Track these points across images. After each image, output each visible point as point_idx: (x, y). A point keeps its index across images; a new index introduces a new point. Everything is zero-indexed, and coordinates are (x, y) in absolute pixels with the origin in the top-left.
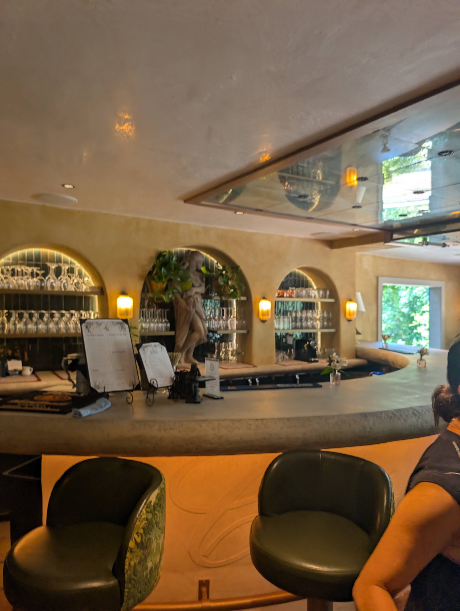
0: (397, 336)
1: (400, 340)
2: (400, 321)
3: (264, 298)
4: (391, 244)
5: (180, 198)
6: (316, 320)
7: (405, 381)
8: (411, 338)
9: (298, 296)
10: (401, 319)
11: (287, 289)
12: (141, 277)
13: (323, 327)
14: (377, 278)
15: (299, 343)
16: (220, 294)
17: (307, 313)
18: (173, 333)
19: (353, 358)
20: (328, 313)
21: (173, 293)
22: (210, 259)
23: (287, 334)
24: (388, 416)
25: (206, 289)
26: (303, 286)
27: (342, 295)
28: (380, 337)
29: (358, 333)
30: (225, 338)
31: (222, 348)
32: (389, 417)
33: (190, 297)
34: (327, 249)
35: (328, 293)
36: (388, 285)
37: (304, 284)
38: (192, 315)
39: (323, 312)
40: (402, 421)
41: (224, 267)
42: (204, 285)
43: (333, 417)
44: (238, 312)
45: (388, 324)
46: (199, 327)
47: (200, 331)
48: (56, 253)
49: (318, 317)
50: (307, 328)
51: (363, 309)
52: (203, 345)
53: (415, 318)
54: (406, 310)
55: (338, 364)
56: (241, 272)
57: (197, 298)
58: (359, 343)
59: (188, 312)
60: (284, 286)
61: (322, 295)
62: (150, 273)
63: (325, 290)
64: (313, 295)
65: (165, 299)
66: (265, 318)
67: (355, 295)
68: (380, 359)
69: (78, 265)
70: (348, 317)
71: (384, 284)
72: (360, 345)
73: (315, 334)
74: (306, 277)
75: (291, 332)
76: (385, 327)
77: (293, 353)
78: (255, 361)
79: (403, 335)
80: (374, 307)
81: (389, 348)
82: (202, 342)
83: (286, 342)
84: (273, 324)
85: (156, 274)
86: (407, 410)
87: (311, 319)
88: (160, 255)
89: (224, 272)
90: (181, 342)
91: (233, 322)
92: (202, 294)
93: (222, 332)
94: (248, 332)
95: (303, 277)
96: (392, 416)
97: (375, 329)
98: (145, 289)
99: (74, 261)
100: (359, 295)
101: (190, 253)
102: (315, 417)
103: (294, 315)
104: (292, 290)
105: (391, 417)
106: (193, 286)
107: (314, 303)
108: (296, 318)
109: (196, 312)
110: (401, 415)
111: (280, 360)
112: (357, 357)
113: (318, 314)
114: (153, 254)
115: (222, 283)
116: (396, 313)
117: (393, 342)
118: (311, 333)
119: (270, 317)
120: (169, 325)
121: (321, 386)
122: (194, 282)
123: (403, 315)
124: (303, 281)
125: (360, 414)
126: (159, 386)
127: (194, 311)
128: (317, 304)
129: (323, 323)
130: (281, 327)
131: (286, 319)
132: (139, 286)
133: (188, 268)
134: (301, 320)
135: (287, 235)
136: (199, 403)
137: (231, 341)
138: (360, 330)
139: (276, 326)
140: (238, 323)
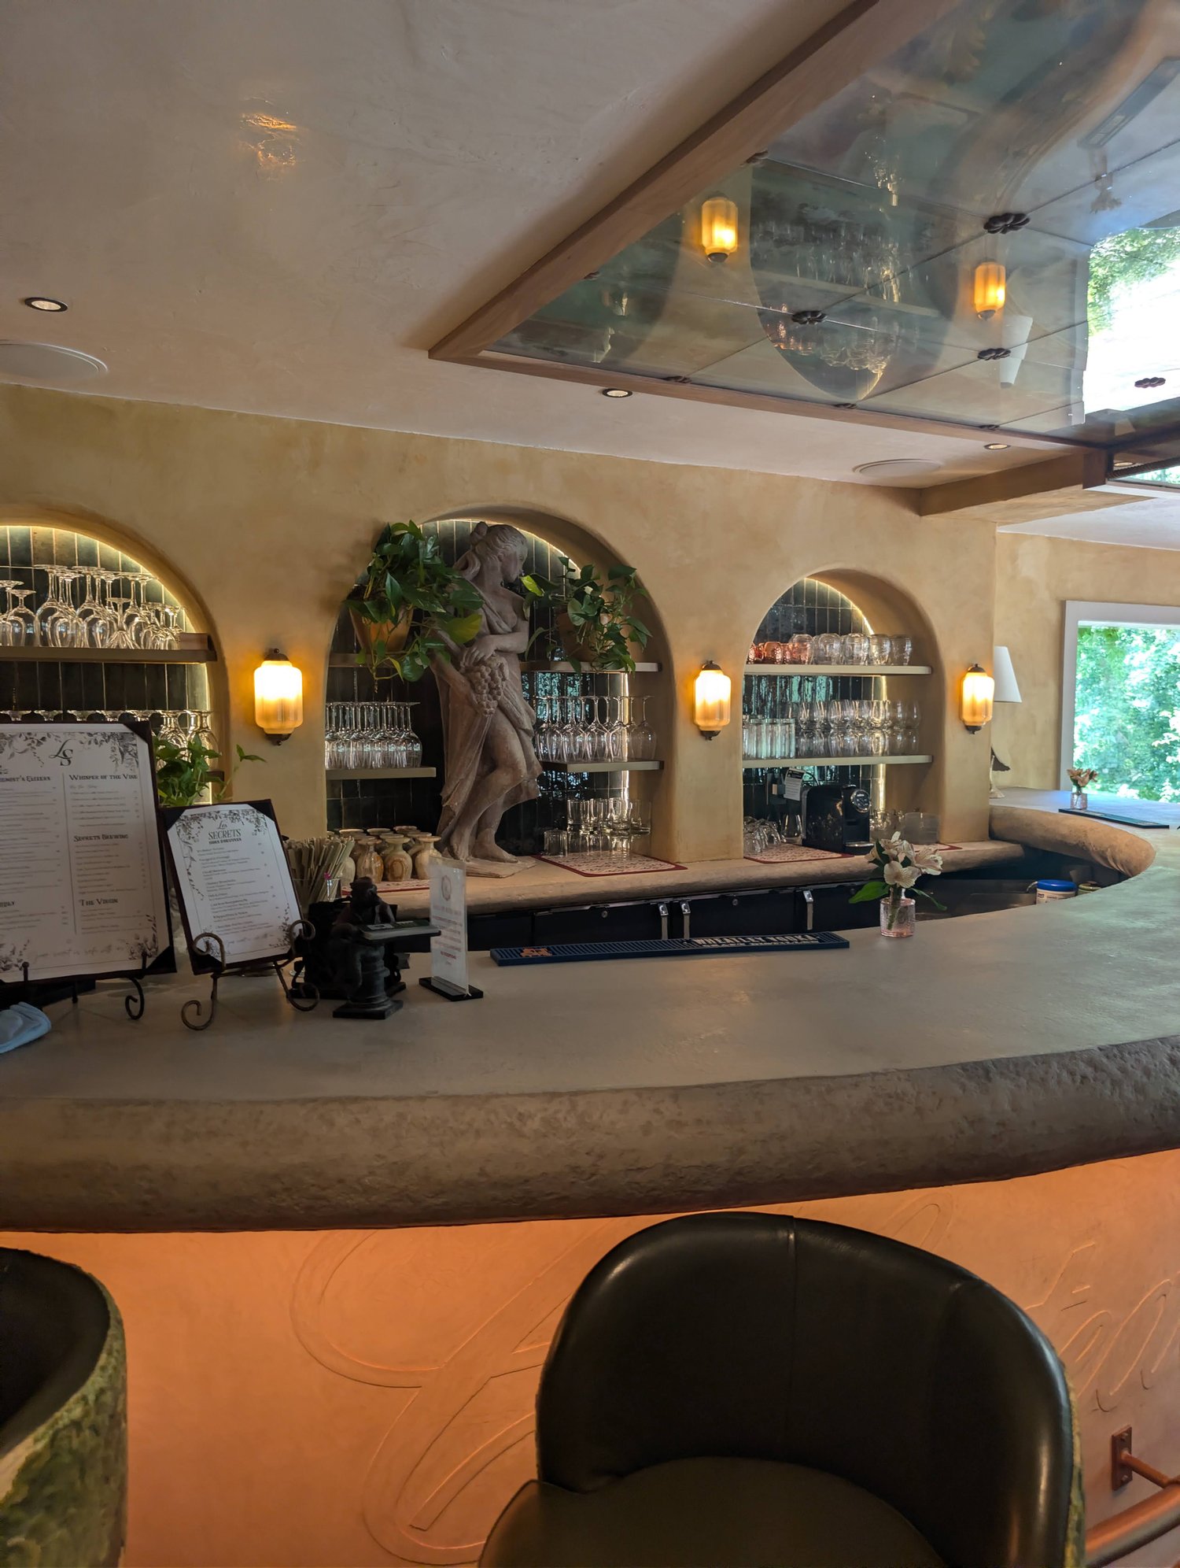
0: (1116, 775)
1: (1125, 786)
2: (1126, 734)
3: (710, 666)
4: (1108, 488)
5: (413, 342)
6: (873, 728)
7: (1140, 924)
8: (1157, 780)
9: (818, 660)
10: (1130, 728)
11: (787, 638)
12: (327, 605)
13: (892, 751)
14: (1062, 605)
15: (819, 797)
16: (576, 658)
17: (843, 709)
18: (431, 772)
19: (982, 840)
20: (908, 708)
21: (431, 654)
22: (551, 551)
23: (784, 770)
24: (1072, 1073)
25: (534, 638)
26: (834, 630)
27: (951, 653)
28: (1065, 778)
29: (999, 766)
30: (599, 786)
31: (585, 813)
32: (1078, 1078)
33: (482, 662)
34: (909, 515)
35: (908, 648)
36: (1096, 625)
37: (839, 624)
38: (489, 718)
39: (893, 706)
40: (1129, 1093)
41: (586, 573)
42: (525, 626)
43: (856, 1080)
44: (633, 708)
45: (1092, 742)
46: (511, 755)
47: (513, 767)
48: (79, 538)
49: (878, 720)
50: (845, 752)
51: (1014, 694)
52: (530, 804)
53: (1173, 723)
54: (1144, 704)
55: (906, 871)
56: (639, 585)
57: (501, 667)
58: (1000, 795)
59: (478, 710)
60: (773, 631)
61: (891, 654)
62: (357, 594)
63: (900, 640)
64: (863, 654)
65: (404, 669)
66: (712, 724)
67: (990, 655)
68: (1064, 844)
69: (145, 575)
70: (968, 718)
71: (1082, 623)
72: (1002, 801)
73: (870, 769)
74: (843, 603)
75: (795, 765)
76: (1083, 751)
77: (800, 827)
78: (682, 849)
79: (1133, 772)
80: (1052, 688)
81: (1090, 810)
82: (523, 798)
83: (780, 796)
84: (735, 743)
85: (373, 595)
86: (1149, 1046)
87: (857, 726)
88: (386, 536)
89: (589, 590)
90: (456, 797)
91: (619, 740)
92: (521, 656)
93: (586, 769)
94: (662, 765)
95: (834, 602)
96: (1089, 1071)
97: (1052, 756)
98: (344, 641)
99: (134, 562)
100: (1003, 654)
101: (484, 532)
102: (784, 1082)
103: (804, 715)
104: (801, 641)
105: (1084, 1077)
106: (493, 631)
107: (868, 680)
108: (811, 722)
109: (500, 707)
110: (1123, 1071)
111: (758, 848)
112: (993, 836)
113: (879, 711)
114: (366, 536)
115: (580, 622)
116: (1115, 713)
117: (1102, 789)
118: (856, 768)
119: (726, 721)
120: (417, 748)
121: (845, 945)
122: (494, 619)
123: (1136, 717)
124: (834, 613)
125: (964, 1067)
126: (228, 960)
127: (494, 703)
128: (877, 681)
129: (893, 737)
130: (765, 751)
131: (779, 729)
132: (324, 632)
133: (479, 578)
134: (826, 729)
135: (783, 471)
136: (381, 1016)
137: (615, 793)
138: (1005, 759)
139: (749, 747)
140: (633, 740)
